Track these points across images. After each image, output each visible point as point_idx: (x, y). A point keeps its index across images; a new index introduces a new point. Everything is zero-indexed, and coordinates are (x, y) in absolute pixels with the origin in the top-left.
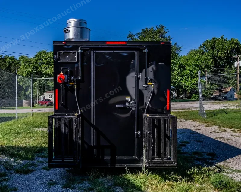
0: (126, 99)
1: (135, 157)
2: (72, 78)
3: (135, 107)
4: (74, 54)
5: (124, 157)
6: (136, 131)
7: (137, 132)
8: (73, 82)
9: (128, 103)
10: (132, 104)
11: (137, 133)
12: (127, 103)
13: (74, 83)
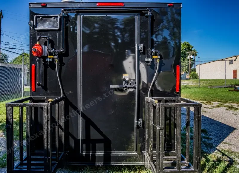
0: (123, 78)
1: (135, 153)
2: (53, 50)
3: (135, 88)
4: (55, 19)
5: (121, 153)
6: (136, 119)
7: (138, 120)
8: (53, 55)
9: (126, 82)
10: (131, 84)
11: (138, 123)
12: (124, 83)
13: (55, 56)
